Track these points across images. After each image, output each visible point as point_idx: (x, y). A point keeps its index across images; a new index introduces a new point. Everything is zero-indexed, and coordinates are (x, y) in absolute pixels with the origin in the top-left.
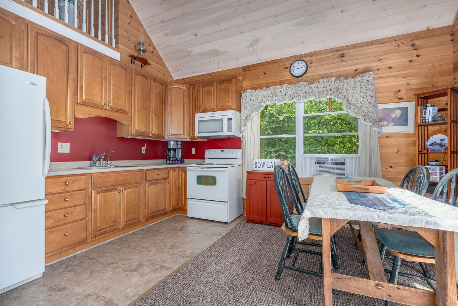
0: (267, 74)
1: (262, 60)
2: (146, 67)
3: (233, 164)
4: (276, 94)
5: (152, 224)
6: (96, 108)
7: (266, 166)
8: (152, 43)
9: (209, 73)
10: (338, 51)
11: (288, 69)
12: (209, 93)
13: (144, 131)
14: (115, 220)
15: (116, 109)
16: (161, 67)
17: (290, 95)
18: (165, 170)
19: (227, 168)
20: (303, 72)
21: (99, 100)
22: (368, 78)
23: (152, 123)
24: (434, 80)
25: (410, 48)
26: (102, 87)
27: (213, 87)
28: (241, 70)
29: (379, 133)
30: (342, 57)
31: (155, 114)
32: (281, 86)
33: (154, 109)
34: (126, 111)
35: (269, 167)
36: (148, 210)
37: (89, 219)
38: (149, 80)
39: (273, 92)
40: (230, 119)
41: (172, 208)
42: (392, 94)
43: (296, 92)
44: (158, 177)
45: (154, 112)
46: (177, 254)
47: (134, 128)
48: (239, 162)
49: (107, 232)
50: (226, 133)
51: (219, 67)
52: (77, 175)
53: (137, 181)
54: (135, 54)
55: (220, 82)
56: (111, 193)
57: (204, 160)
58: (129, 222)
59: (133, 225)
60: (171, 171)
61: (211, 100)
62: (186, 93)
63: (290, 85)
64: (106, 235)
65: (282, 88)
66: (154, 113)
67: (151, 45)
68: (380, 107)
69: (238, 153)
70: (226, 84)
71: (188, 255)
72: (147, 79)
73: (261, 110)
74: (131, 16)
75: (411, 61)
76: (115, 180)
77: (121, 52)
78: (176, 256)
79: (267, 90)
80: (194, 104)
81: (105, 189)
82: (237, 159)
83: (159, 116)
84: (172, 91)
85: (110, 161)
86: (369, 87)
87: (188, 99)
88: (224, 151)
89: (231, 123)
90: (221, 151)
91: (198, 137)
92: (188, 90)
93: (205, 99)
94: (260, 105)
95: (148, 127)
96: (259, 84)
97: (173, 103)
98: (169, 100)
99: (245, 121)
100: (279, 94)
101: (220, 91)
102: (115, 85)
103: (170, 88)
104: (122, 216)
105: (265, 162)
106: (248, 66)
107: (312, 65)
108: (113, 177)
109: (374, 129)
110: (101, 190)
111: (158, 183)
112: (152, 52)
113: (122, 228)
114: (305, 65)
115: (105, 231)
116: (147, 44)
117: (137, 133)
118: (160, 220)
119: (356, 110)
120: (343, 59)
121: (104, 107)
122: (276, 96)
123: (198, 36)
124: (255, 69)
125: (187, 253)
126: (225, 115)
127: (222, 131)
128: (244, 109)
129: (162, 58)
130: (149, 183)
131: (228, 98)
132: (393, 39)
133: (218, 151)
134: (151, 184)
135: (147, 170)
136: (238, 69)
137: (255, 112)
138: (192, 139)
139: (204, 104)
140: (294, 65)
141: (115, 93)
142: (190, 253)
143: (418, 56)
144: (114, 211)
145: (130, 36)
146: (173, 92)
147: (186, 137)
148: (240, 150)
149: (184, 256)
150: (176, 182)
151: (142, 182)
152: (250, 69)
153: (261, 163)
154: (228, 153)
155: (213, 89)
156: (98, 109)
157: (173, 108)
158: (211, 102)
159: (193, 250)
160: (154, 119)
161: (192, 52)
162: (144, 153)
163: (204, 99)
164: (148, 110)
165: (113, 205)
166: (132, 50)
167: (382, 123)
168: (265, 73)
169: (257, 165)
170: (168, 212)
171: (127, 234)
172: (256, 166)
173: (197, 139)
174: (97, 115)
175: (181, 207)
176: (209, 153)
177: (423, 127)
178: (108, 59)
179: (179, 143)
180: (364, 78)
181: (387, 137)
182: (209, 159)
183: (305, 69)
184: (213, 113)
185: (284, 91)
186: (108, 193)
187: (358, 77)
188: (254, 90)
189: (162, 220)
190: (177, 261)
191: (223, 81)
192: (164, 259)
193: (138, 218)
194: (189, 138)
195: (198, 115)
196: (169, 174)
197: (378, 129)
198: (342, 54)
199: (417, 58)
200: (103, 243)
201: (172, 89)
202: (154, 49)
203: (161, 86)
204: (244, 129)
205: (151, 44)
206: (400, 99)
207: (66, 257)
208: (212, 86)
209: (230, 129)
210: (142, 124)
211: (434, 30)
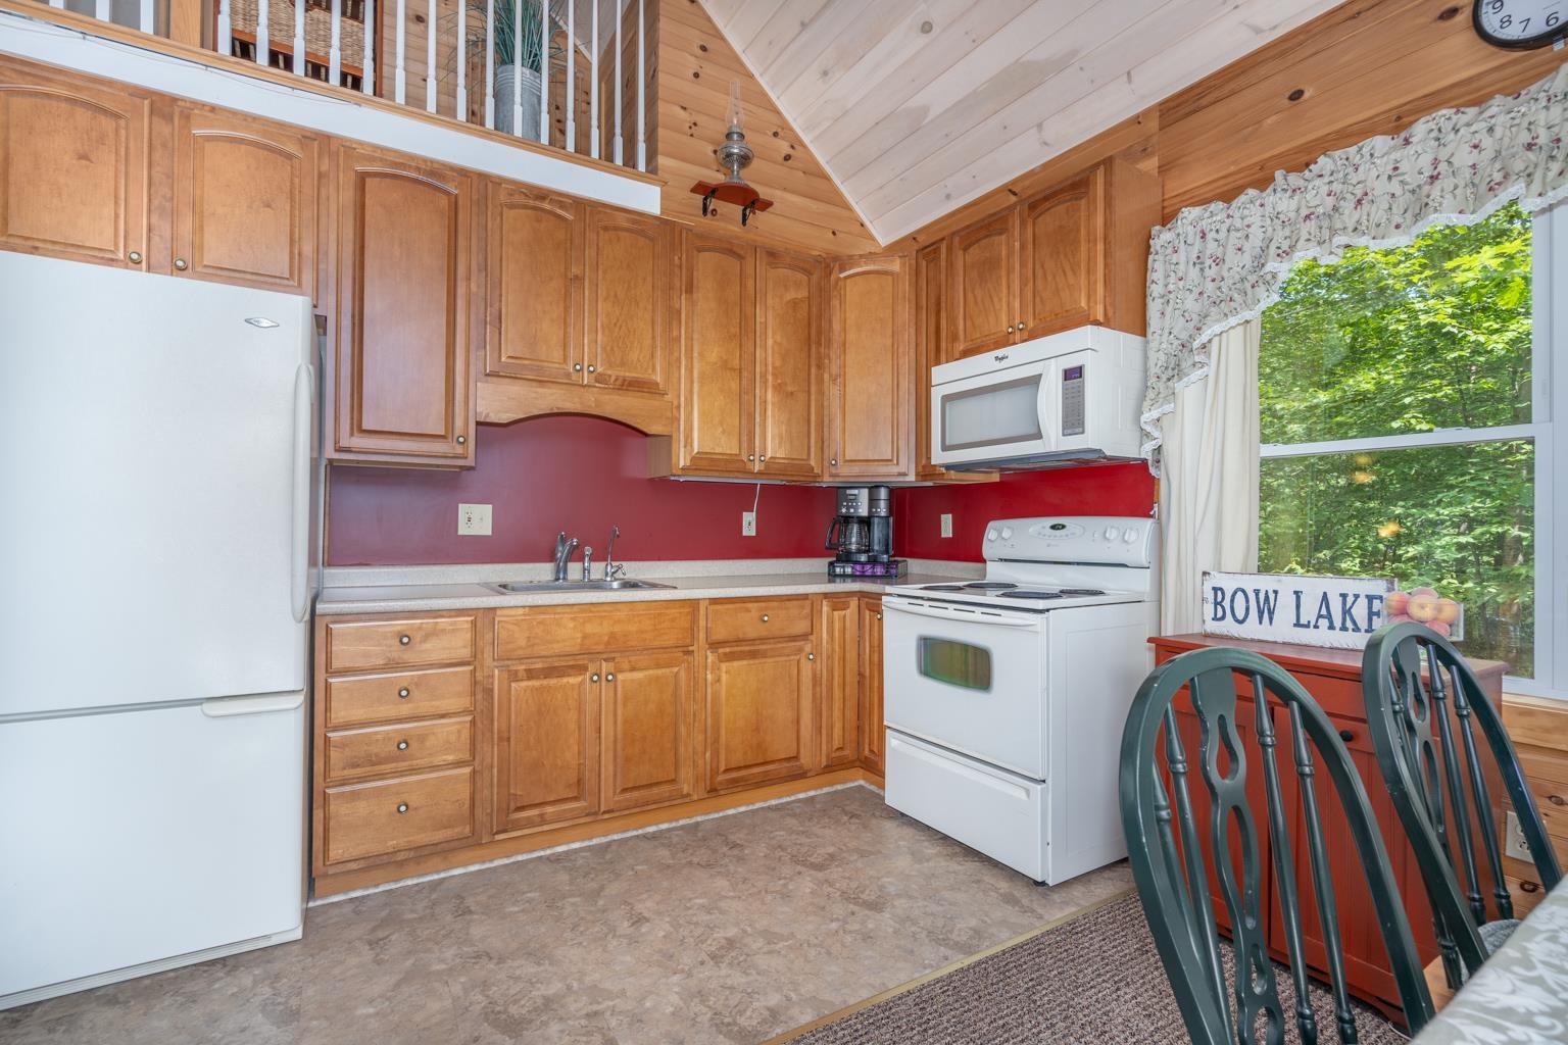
0: (1305, 96)
1: (1275, 27)
2: (759, 219)
3: (1101, 593)
4: (1359, 192)
5: (742, 809)
6: (550, 384)
7: (1284, 617)
8: (785, 125)
9: (1006, 185)
11: (1463, 18)
12: (988, 268)
13: (728, 452)
14: (579, 781)
15: (616, 380)
16: (822, 207)
17: (1468, 173)
18: (795, 603)
19: (1040, 616)
21: (557, 355)
23: (764, 421)
26: (566, 309)
27: (1004, 237)
28: (1154, 124)
31: (774, 387)
32: (1403, 135)
33: (770, 368)
34: (657, 384)
35: (1303, 621)
36: (716, 754)
37: (485, 764)
38: (750, 261)
39: (1337, 187)
40: (1073, 374)
41: (828, 756)
43: (1525, 137)
44: (760, 630)
45: (770, 378)
46: (922, 924)
47: (689, 442)
48: (1140, 583)
49: (547, 817)
50: (1054, 442)
51: (1046, 144)
52: (444, 613)
53: (670, 643)
54: (716, 178)
55: (1033, 206)
56: (565, 680)
57: (979, 565)
58: (636, 794)
59: (654, 806)
60: (825, 609)
61: (995, 299)
62: (906, 286)
63: (1472, 111)
64: (546, 828)
65: (1407, 142)
66: (770, 384)
67: (781, 134)
70: (1061, 208)
71: (958, 939)
72: (740, 257)
73: (1263, 306)
74: (704, 48)
76: (579, 635)
77: (664, 184)
78: (913, 929)
79: (1302, 183)
80: (932, 329)
81: (539, 666)
82: (1126, 566)
83: (792, 393)
84: (848, 289)
85: (614, 564)
87: (913, 311)
88: (1063, 527)
89: (1081, 392)
90: (1053, 527)
91: (949, 467)
92: (914, 273)
93: (975, 297)
94: (1252, 278)
95: (745, 438)
96: (1255, 164)
97: (851, 336)
98: (836, 326)
99: (1164, 377)
100: (1381, 188)
101: (1034, 248)
102: (616, 296)
103: (839, 279)
104: (607, 769)
105: (1276, 592)
106: (1192, 88)
108: (571, 625)
110: (525, 670)
111: (763, 654)
112: (787, 158)
113: (604, 812)
115: (541, 816)
116: (766, 134)
117: (700, 461)
118: (780, 798)
121: (574, 378)
122: (1359, 202)
123: (936, 30)
124: (1233, 93)
125: (960, 930)
126: (1050, 355)
127: (1038, 435)
128: (1158, 314)
129: (828, 169)
130: (721, 651)
131: (1069, 273)
133: (1039, 526)
134: (731, 657)
135: (714, 601)
136: (1137, 120)
137: (1218, 321)
138: (926, 475)
139: (969, 323)
141: (615, 324)
142: (971, 933)
144: (576, 748)
145: (700, 119)
146: (853, 291)
147: (902, 468)
148: (1145, 526)
149: (944, 940)
150: (852, 655)
151: (691, 648)
152: (1204, 102)
153: (1252, 597)
154: (1084, 535)
155: (1008, 246)
156: (553, 386)
157: (851, 357)
158: (998, 307)
159: (982, 921)
160: (769, 407)
161: (924, 110)
162: (753, 533)
163: (970, 295)
164: (745, 374)
165: (573, 726)
166: (709, 168)
168: (1297, 95)
169: (1227, 604)
170: (811, 770)
171: (635, 833)
172: (1220, 615)
173: (946, 477)
174: (552, 409)
175: (866, 757)
176: (1002, 537)
178: (588, 209)
179: (883, 493)
182: (1006, 560)
184: (1000, 353)
185: (1425, 161)
186: (553, 682)
188: (1217, 206)
189: (788, 799)
190: (912, 951)
191: (1046, 199)
192: (870, 926)
193: (673, 781)
194: (917, 475)
195: (939, 373)
196: (813, 616)
200: (542, 853)
201: (848, 281)
202: (792, 147)
203: (800, 276)
204: (1155, 414)
205: (781, 130)
207: (416, 881)
208: (1001, 234)
209: (1074, 420)
210: (721, 429)
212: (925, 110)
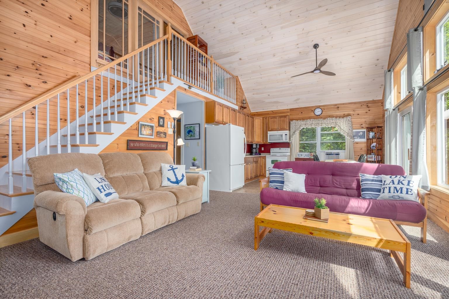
0: (303, 113)
3: (286, 155)
7: (303, 156)
9: (272, 111)
10: (336, 105)
11: (313, 112)
12: (274, 122)
17: (314, 124)
20: (320, 114)
22: (349, 119)
24: (375, 120)
25: (366, 107)
28: (289, 110)
29: (353, 142)
30: (338, 108)
35: (305, 156)
39: (306, 122)
40: (286, 134)
41: (259, 174)
42: (359, 125)
43: (317, 122)
48: (289, 154)
50: (284, 141)
51: (277, 108)
55: (280, 117)
57: (270, 153)
60: (259, 158)
62: (262, 121)
63: (314, 119)
65: (310, 120)
68: (354, 131)
69: (289, 150)
70: (283, 118)
73: (300, 130)
74: (240, 88)
75: (366, 112)
77: (238, 106)
79: (303, 121)
80: (266, 127)
82: (288, 152)
86: (349, 123)
87: (263, 124)
88: (281, 149)
89: (287, 136)
91: (269, 142)
92: (263, 119)
94: (299, 128)
96: (299, 118)
99: (292, 135)
100: (309, 123)
101: (280, 121)
105: (302, 154)
106: (293, 108)
107: (325, 110)
109: (351, 140)
113: (249, 179)
114: (321, 111)
119: (344, 132)
120: (339, 109)
122: (307, 124)
124: (297, 110)
126: (283, 133)
127: (282, 140)
128: (292, 130)
130: (254, 162)
131: (284, 124)
132: (360, 103)
133: (278, 149)
137: (297, 131)
139: (271, 127)
140: (316, 110)
143: (369, 110)
145: (240, 97)
146: (256, 121)
147: (262, 142)
152: (294, 110)
153: (300, 154)
154: (283, 150)
157: (256, 129)
158: (276, 126)
163: (271, 124)
166: (241, 103)
167: (355, 138)
168: (302, 113)
172: (298, 156)
176: (272, 150)
177: (370, 140)
179: (258, 145)
180: (347, 119)
181: (357, 143)
182: (273, 152)
183: (321, 112)
184: (277, 131)
185: (312, 122)
187: (345, 118)
188: (297, 121)
194: (264, 143)
195: (269, 132)
197: (353, 140)
198: (338, 107)
199: (369, 111)
201: (256, 119)
203: (252, 119)
204: (291, 139)
206: (362, 128)
208: (276, 118)
209: (285, 139)
211: (375, 101)
212: (265, 101)
